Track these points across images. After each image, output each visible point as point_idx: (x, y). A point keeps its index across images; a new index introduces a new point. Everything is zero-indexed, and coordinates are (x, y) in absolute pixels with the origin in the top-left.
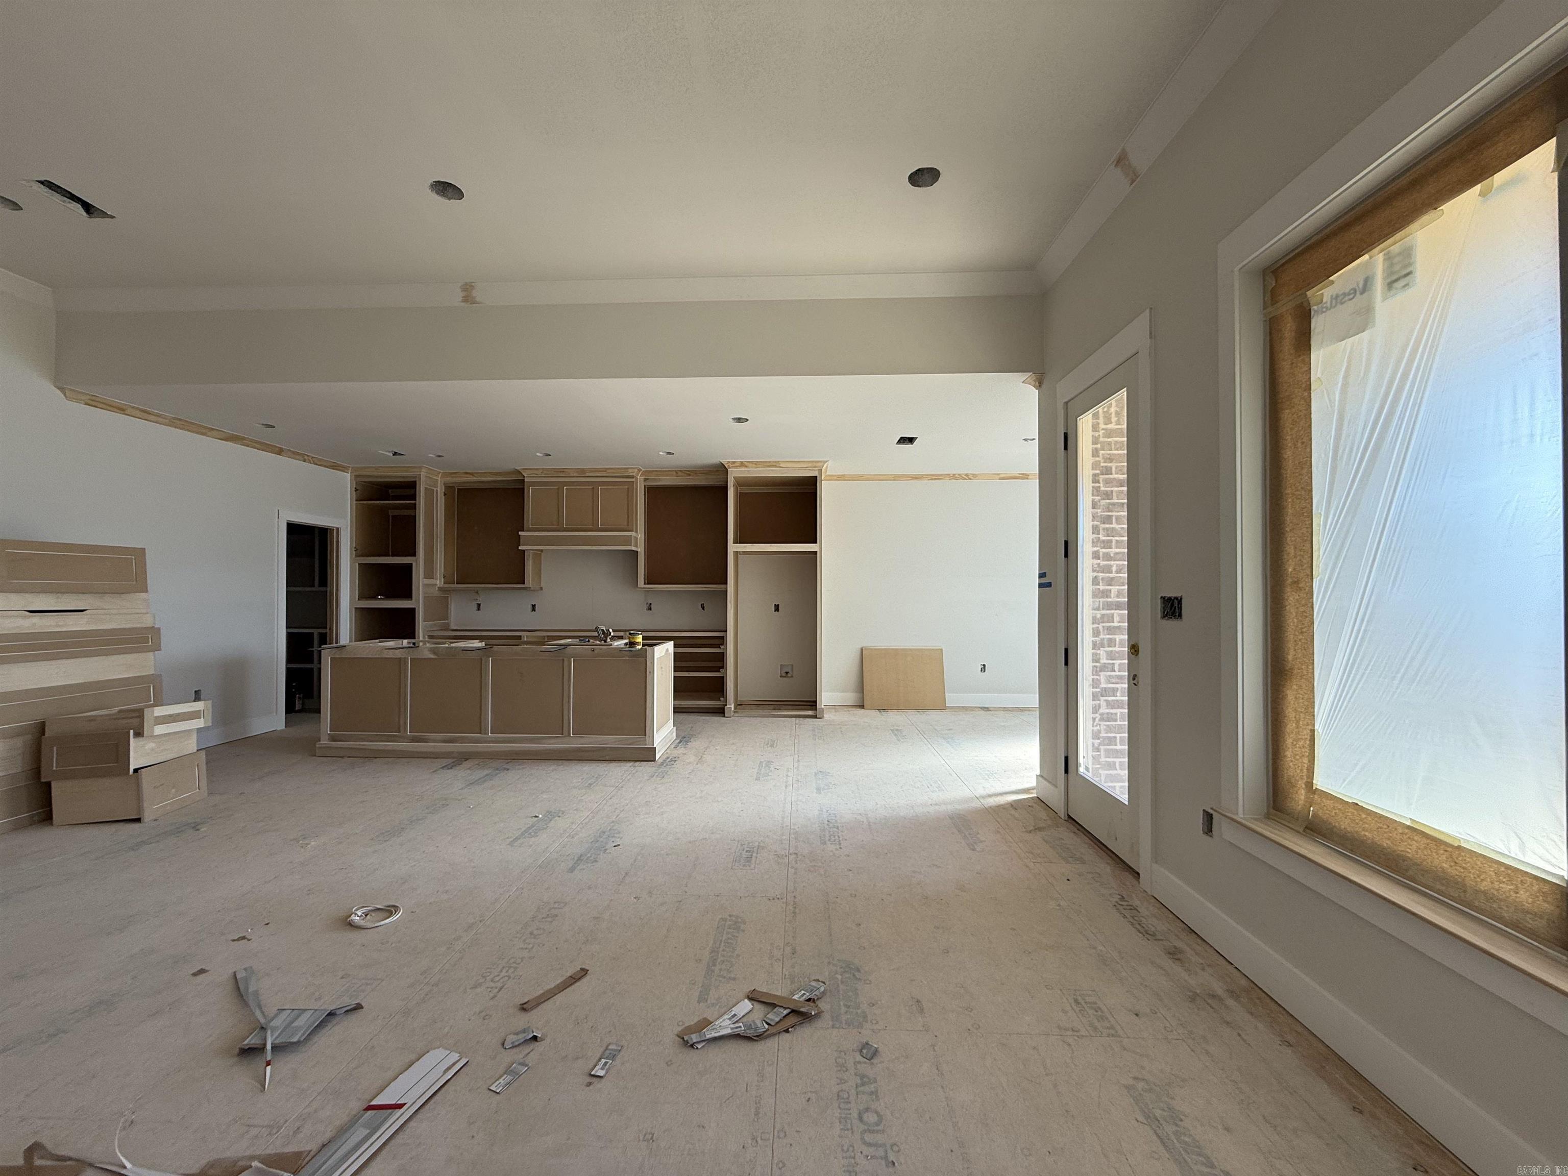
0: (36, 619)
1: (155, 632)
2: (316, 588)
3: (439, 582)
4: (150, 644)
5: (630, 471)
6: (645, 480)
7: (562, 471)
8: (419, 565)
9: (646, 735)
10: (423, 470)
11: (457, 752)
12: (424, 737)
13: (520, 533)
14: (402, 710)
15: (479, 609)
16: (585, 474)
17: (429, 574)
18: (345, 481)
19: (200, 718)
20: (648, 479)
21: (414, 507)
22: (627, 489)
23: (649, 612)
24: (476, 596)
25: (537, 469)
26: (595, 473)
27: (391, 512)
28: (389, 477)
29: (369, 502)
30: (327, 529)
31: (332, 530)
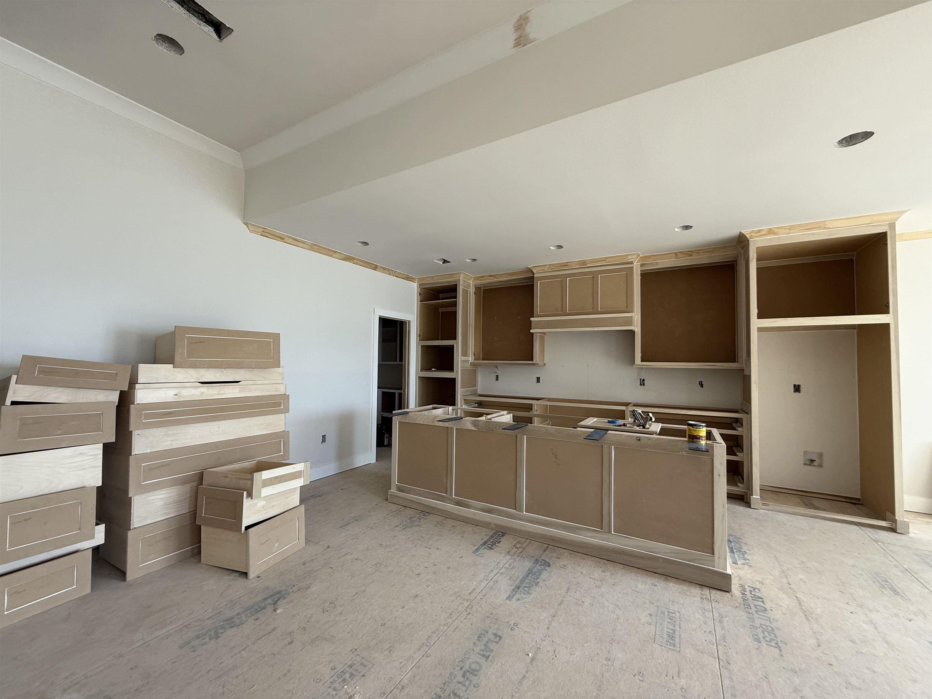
0: (205, 389)
1: (285, 397)
2: (398, 362)
3: (471, 359)
4: (282, 407)
5: (629, 257)
6: (642, 265)
7: (566, 265)
8: (458, 345)
9: (713, 554)
10: (461, 276)
11: (495, 524)
12: (466, 503)
13: (532, 319)
14: (449, 475)
15: (497, 379)
16: (586, 265)
17: (465, 354)
18: (414, 288)
19: (301, 477)
20: (645, 264)
21: (455, 304)
22: (626, 275)
23: (642, 387)
24: (496, 370)
25: (545, 266)
26: (596, 263)
27: (441, 310)
28: (440, 283)
29: (428, 302)
30: (403, 322)
31: (406, 322)
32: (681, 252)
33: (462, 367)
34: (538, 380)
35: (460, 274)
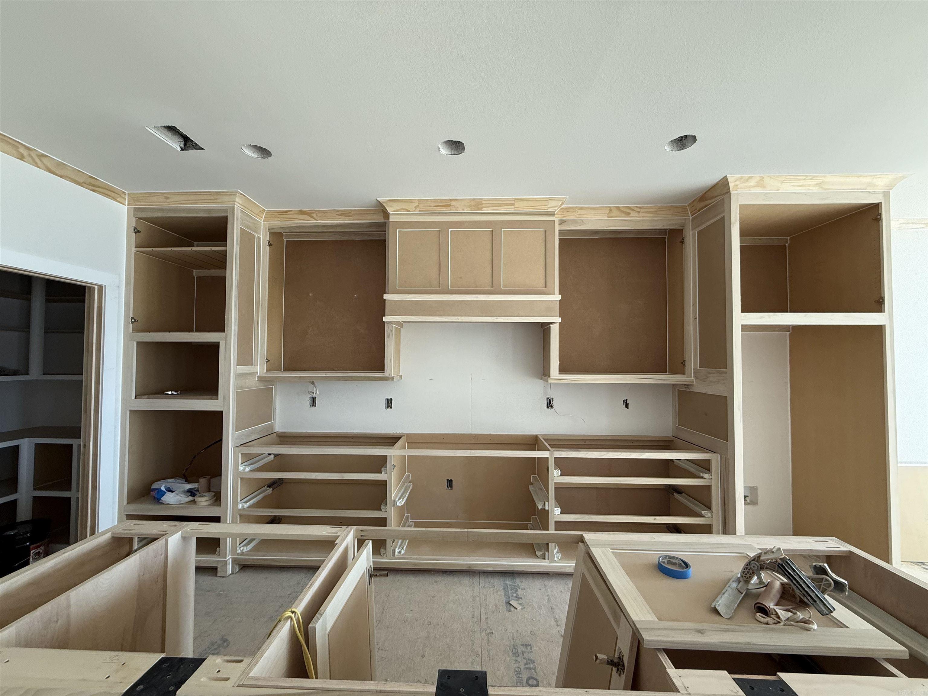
3: (259, 369)
5: (546, 206)
6: (562, 222)
7: (447, 204)
8: (230, 341)
10: (238, 201)
13: (385, 297)
15: (313, 404)
16: (482, 209)
17: (245, 359)
18: (118, 214)
20: (565, 221)
22: (543, 233)
23: (550, 410)
24: (311, 388)
25: (411, 201)
26: (500, 208)
27: (196, 273)
28: (184, 210)
29: (154, 249)
30: (84, 287)
31: (92, 289)
32: (618, 208)
33: (237, 387)
34: (389, 403)
35: (234, 194)
